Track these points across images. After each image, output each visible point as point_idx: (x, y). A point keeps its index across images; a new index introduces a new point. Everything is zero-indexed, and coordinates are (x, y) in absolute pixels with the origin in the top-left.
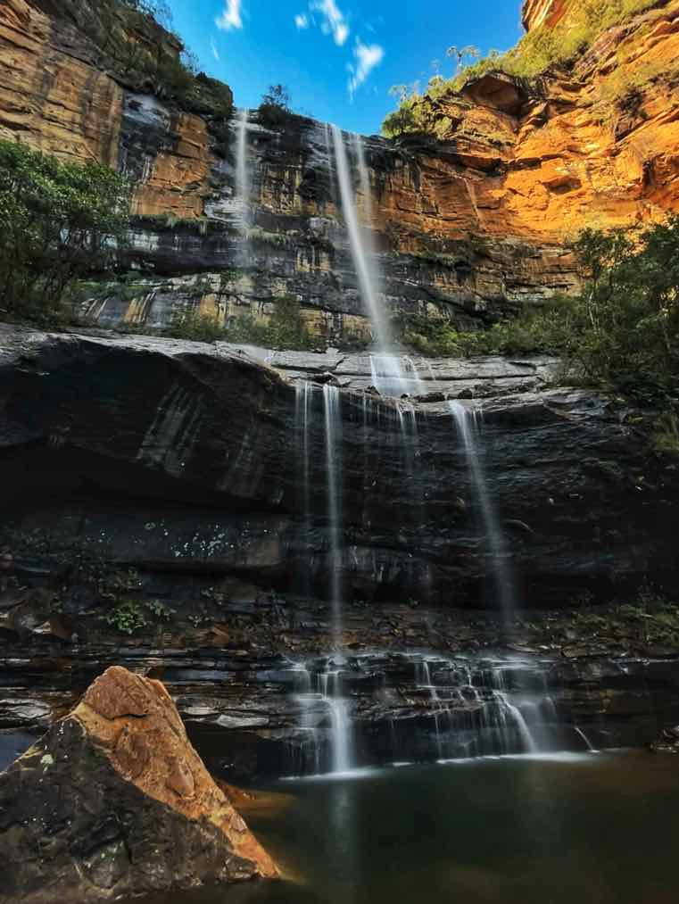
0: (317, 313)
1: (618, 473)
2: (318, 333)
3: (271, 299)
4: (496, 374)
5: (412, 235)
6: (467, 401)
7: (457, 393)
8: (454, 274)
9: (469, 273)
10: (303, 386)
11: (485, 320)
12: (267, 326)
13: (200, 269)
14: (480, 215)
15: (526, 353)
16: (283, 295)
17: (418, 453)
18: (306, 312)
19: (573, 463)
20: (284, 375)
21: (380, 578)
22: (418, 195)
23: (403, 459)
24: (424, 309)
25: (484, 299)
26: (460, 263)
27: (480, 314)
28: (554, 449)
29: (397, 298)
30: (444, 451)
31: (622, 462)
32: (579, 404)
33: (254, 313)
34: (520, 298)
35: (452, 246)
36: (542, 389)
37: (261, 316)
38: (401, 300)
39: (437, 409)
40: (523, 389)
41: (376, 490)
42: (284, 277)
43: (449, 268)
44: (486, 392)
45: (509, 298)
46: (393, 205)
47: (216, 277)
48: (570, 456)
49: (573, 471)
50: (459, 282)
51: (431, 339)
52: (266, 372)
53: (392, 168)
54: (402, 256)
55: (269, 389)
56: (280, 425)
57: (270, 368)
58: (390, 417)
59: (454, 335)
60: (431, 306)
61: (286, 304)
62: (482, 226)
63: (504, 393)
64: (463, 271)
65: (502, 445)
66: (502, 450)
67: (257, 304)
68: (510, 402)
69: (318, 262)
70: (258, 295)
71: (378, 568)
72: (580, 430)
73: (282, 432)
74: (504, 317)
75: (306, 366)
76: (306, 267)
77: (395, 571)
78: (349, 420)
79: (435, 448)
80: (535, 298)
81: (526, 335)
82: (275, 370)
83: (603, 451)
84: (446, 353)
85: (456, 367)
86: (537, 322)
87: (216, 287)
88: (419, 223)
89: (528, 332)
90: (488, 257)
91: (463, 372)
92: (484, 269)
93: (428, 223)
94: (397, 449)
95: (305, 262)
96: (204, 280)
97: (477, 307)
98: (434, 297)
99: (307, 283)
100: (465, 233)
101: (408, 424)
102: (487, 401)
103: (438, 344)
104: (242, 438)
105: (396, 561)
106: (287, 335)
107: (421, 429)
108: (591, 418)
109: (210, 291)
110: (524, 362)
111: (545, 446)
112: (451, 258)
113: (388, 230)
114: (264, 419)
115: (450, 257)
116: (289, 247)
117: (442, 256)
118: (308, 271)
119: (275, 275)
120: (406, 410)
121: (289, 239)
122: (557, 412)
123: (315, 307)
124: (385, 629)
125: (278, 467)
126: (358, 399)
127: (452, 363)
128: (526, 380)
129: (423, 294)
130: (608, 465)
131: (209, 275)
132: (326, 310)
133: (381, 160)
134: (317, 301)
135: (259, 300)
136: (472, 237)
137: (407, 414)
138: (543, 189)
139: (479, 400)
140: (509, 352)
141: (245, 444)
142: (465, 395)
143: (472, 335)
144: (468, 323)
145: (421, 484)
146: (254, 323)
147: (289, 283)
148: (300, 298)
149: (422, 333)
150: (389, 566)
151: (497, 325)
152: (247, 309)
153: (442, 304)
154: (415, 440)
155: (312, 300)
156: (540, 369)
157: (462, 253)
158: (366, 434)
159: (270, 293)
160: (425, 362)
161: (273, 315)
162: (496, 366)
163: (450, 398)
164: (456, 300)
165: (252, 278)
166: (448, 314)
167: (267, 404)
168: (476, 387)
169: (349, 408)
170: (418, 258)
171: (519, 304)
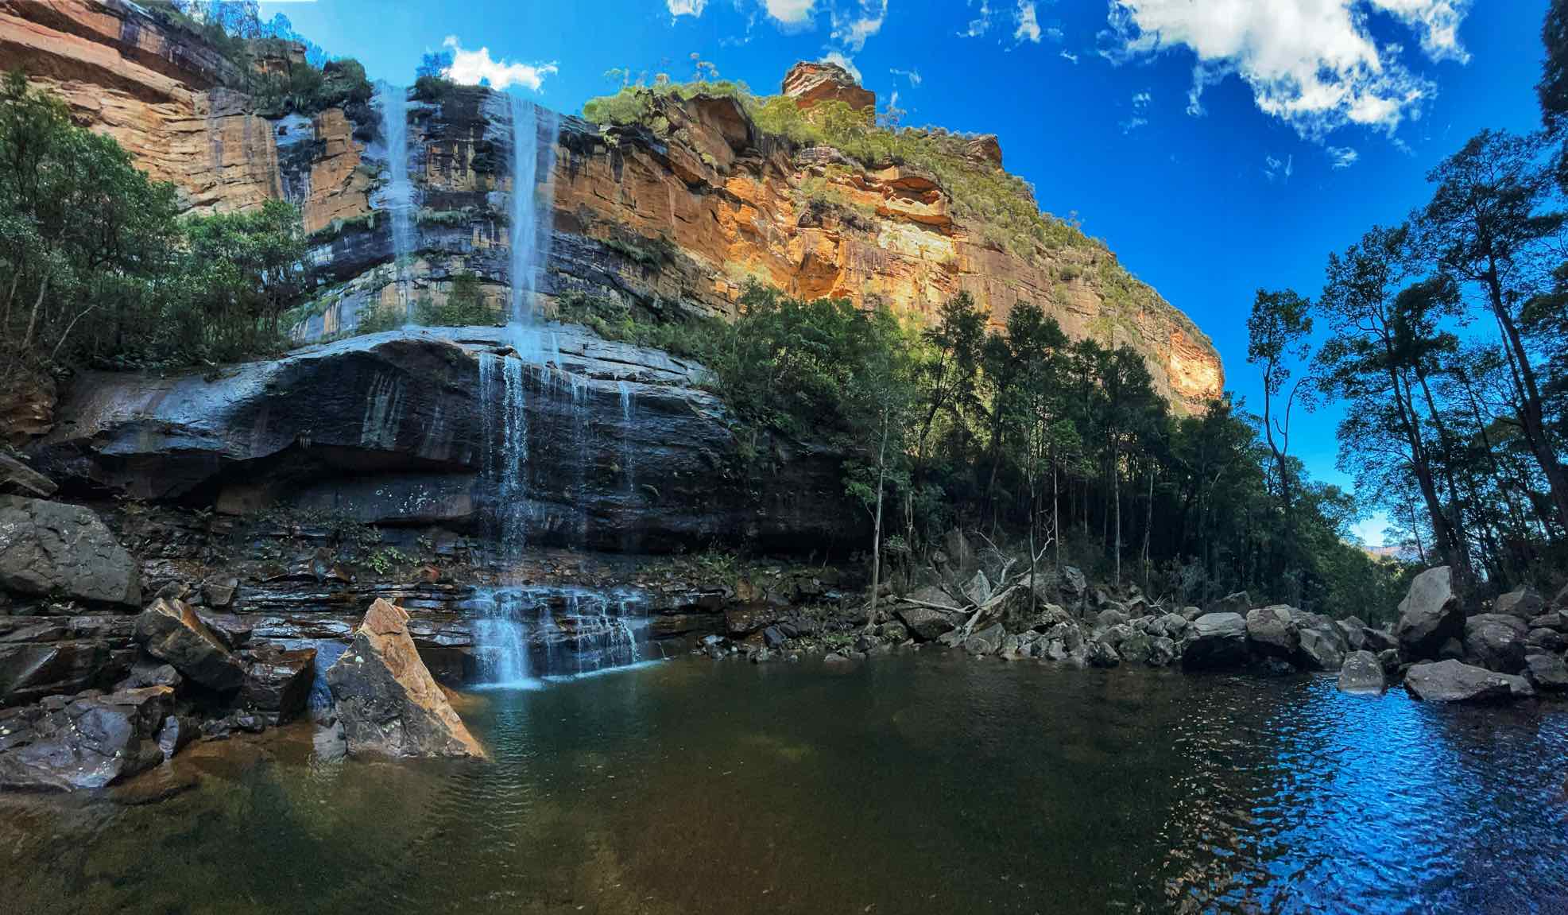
0: (497, 288)
1: (717, 463)
2: (499, 308)
3: (449, 278)
4: (658, 366)
5: (604, 223)
6: (632, 384)
7: (625, 375)
8: (640, 269)
9: (653, 271)
10: (485, 360)
11: (659, 317)
12: (446, 304)
13: (376, 263)
14: (674, 221)
15: (682, 355)
16: (461, 273)
17: (586, 423)
18: (486, 288)
19: (694, 448)
20: (467, 349)
21: (547, 527)
22: (617, 185)
23: (574, 427)
24: (607, 295)
25: (662, 298)
26: (647, 260)
27: (657, 312)
28: (684, 436)
29: (581, 281)
30: (608, 423)
31: (722, 457)
32: (709, 406)
33: (432, 294)
34: (689, 308)
35: (643, 242)
36: (687, 387)
37: (439, 295)
38: (585, 283)
39: (606, 386)
40: (675, 384)
41: (548, 452)
42: (461, 254)
43: (637, 262)
44: (646, 379)
45: (682, 305)
46: (588, 189)
47: (391, 266)
48: (695, 443)
49: (692, 455)
50: (644, 277)
51: (610, 323)
52: (450, 348)
53: (590, 153)
54: (591, 241)
55: (453, 364)
56: (465, 395)
57: (452, 343)
58: (566, 389)
59: (630, 324)
60: (614, 293)
61: (464, 281)
62: (675, 233)
63: (660, 383)
64: (649, 267)
65: (652, 425)
66: (651, 429)
67: (434, 284)
68: (663, 391)
69: (497, 237)
70: (435, 276)
71: (546, 519)
72: (703, 426)
73: (467, 402)
74: (675, 320)
75: (488, 339)
76: (486, 243)
77: (560, 521)
78: (528, 390)
79: (603, 420)
80: (701, 313)
81: (687, 340)
82: (459, 345)
83: (712, 444)
84: (620, 338)
85: (628, 352)
86: (698, 331)
87: (394, 276)
88: (612, 212)
89: (692, 339)
90: (674, 264)
91: (634, 358)
92: (667, 272)
93: (622, 215)
94: (569, 418)
95: (484, 238)
96: (381, 272)
97: (655, 305)
98: (617, 285)
99: (487, 258)
100: (658, 233)
101: (581, 398)
102: (647, 386)
103: (615, 329)
104: (433, 411)
105: (560, 513)
106: (466, 311)
107: (591, 403)
108: (714, 419)
109: (387, 282)
110: (680, 361)
111: (679, 431)
112: (639, 253)
113: (579, 214)
114: (451, 391)
115: (639, 251)
116: (464, 224)
117: (630, 248)
118: (487, 246)
119: (451, 253)
120: (580, 384)
121: (464, 215)
122: (693, 408)
123: (495, 282)
124: (548, 569)
125: (466, 433)
126: (537, 371)
127: (624, 348)
128: (679, 377)
129: (609, 281)
130: (713, 455)
131: (385, 266)
132: (506, 285)
133: (578, 142)
134: (497, 276)
135: (436, 280)
136: (664, 239)
137: (580, 389)
138: (735, 225)
139: (640, 384)
140: (673, 350)
141: (437, 415)
142: (631, 378)
143: (646, 328)
144: (645, 317)
145: (586, 450)
146: (433, 304)
147: (466, 260)
148: (479, 274)
149: (602, 317)
150: (555, 517)
151: (667, 325)
152: (424, 291)
153: (624, 293)
154: (585, 411)
155: (492, 276)
156: (690, 371)
157: (651, 252)
158: (543, 403)
159: (447, 272)
160: (602, 344)
161: (451, 294)
162: (658, 359)
163: (619, 379)
164: (638, 293)
165: (427, 259)
166: (629, 304)
167: (454, 377)
168: (641, 373)
169: (530, 379)
170: (608, 246)
171: (688, 313)
